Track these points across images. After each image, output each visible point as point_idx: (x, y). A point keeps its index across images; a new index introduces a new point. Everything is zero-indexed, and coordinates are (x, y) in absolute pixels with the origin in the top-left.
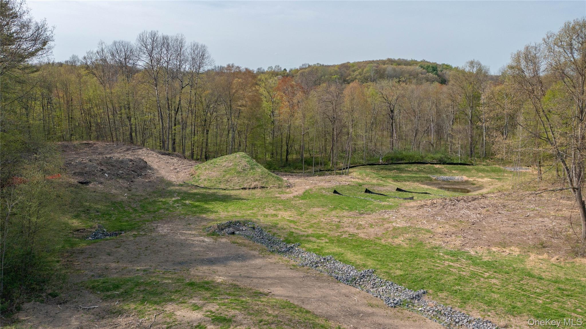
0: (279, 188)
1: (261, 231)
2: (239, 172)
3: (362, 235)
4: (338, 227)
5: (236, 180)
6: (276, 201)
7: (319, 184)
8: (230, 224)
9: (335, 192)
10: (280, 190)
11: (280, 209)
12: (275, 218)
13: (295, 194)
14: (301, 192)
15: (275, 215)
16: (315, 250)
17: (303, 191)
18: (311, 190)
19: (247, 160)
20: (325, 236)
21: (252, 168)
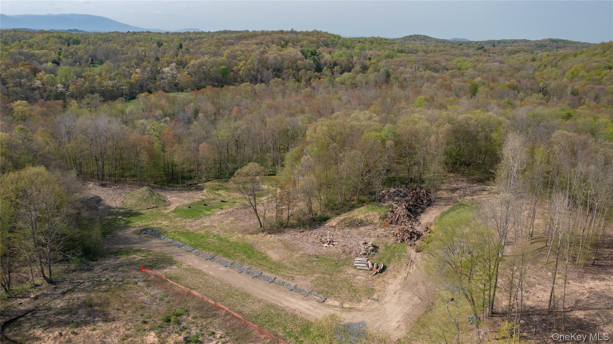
0: (164, 206)
1: (155, 232)
2: (145, 200)
3: (191, 230)
4: (184, 227)
5: (144, 204)
6: (163, 215)
7: (184, 202)
8: (144, 230)
9: (189, 207)
10: (164, 208)
11: (163, 220)
12: (161, 225)
13: (171, 209)
14: (174, 209)
15: (161, 223)
16: (172, 238)
17: (175, 207)
18: (179, 206)
19: (149, 192)
20: (177, 232)
21: (152, 197)
